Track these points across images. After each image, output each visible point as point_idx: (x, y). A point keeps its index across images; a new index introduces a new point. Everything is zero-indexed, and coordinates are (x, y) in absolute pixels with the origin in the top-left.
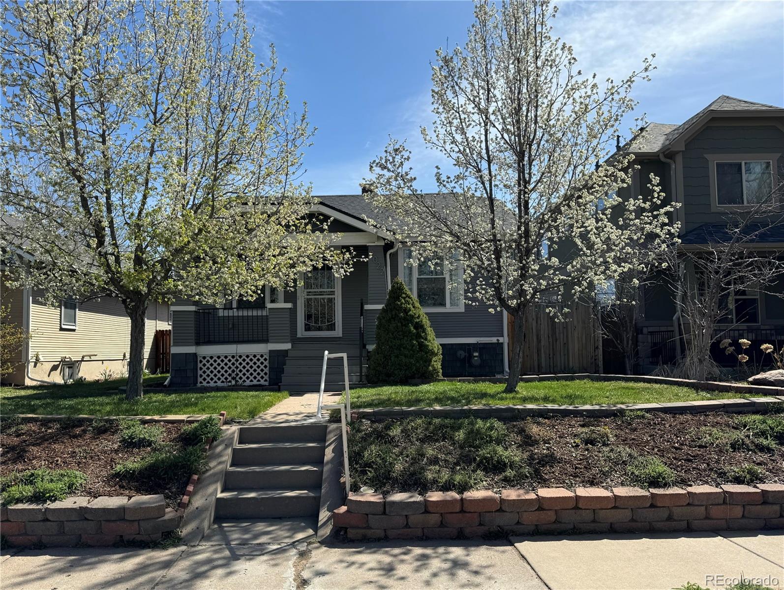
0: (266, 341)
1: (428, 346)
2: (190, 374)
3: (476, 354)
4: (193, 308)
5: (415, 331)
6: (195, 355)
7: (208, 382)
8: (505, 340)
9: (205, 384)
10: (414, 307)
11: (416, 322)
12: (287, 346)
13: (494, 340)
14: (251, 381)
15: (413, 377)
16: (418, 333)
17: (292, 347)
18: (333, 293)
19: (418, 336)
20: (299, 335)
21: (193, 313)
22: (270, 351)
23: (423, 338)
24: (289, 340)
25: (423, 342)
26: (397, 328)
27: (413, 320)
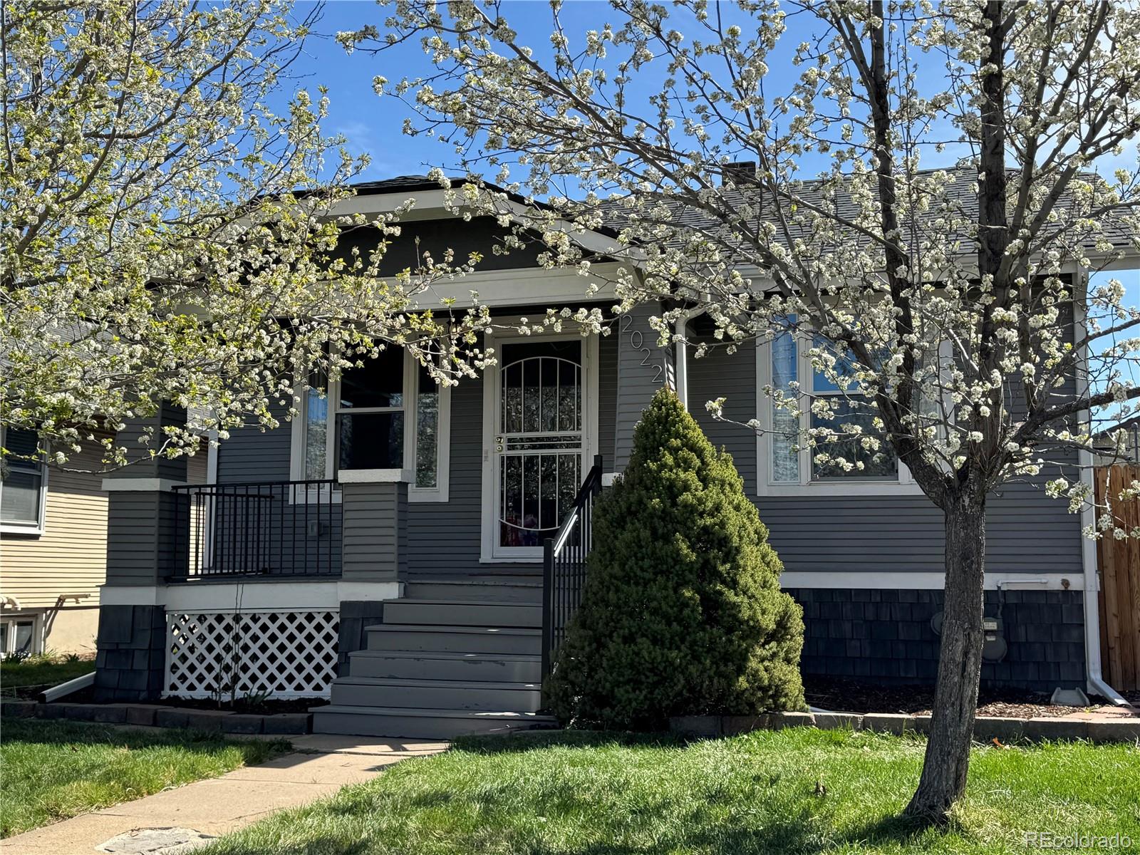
0: (331, 574)
1: (735, 606)
2: (141, 663)
4: (154, 484)
5: (694, 556)
6: (159, 611)
8: (1087, 582)
9: (183, 692)
11: (706, 529)
12: (388, 591)
13: (1053, 581)
14: (299, 688)
16: (707, 562)
17: (406, 593)
19: (707, 571)
20: (485, 557)
21: (156, 498)
22: (343, 604)
23: (724, 582)
24: (394, 574)
25: (721, 593)
26: (640, 547)
27: (694, 522)
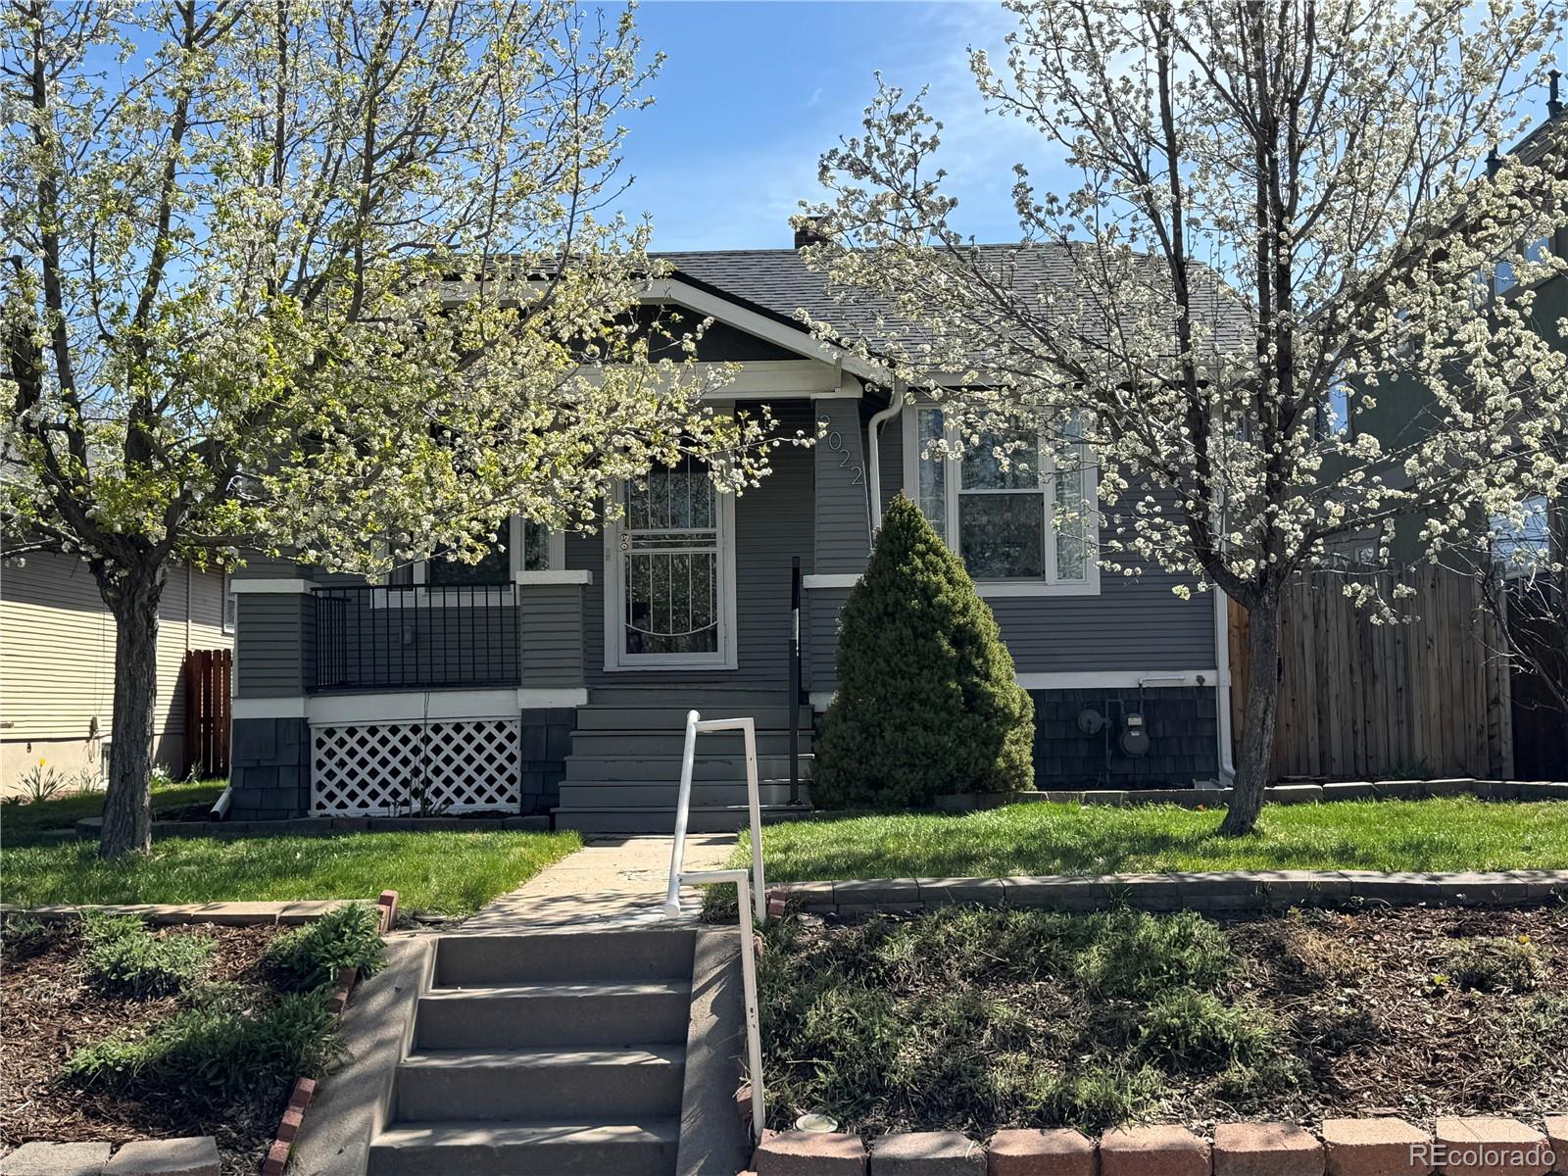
0: (512, 682)
1: (993, 695)
2: (288, 780)
3: (1135, 721)
4: (297, 586)
5: (953, 652)
6: (303, 725)
7: (342, 805)
8: (1220, 678)
9: (331, 809)
10: (950, 581)
11: (959, 627)
12: (576, 697)
13: (1189, 678)
14: (470, 801)
15: (948, 789)
16: (962, 658)
17: (590, 700)
18: (710, 540)
19: (964, 667)
20: (610, 665)
21: (298, 601)
22: (524, 711)
23: (977, 674)
24: (580, 680)
25: (977, 685)
26: (902, 644)
27: (949, 620)
